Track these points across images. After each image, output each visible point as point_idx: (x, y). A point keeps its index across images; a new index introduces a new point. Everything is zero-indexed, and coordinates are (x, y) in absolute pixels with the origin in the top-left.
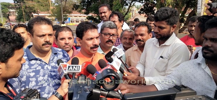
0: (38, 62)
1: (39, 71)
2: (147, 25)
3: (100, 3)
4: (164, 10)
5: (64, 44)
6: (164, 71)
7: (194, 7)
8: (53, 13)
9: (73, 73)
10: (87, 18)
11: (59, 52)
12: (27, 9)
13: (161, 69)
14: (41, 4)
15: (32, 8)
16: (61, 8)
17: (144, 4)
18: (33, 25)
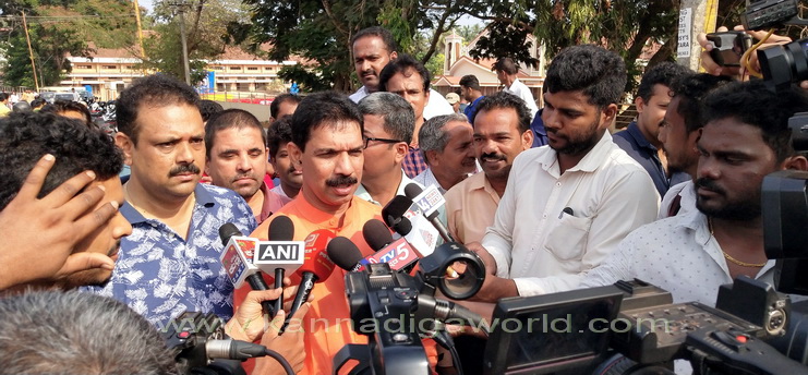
0: (153, 234)
1: (156, 265)
2: (515, 104)
3: (328, 17)
4: (579, 55)
5: (236, 173)
6: (578, 258)
7: (667, 36)
8: (151, 55)
9: (277, 270)
10: (281, 75)
11: (218, 200)
12: (46, 39)
13: (566, 251)
14: (104, 21)
15: (66, 34)
16: (180, 36)
17: (490, 21)
18: (136, 105)
